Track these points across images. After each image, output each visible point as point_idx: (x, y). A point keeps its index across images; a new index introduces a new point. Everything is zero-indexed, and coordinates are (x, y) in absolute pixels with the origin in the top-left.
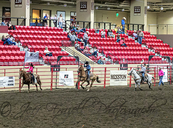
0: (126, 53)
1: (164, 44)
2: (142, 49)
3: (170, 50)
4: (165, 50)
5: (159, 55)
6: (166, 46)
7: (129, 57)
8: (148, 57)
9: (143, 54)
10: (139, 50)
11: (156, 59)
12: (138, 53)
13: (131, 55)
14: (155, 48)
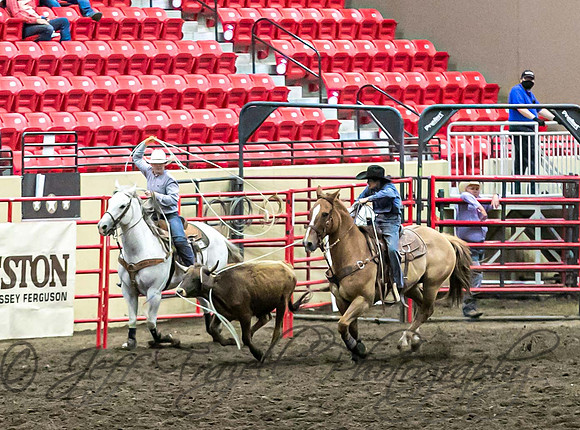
0: (63, 84)
1: (357, 16)
2: (184, 58)
3: (402, 56)
4: (366, 62)
5: (315, 101)
6: (370, 29)
7: (92, 121)
8: (231, 116)
9: (191, 93)
10: (166, 64)
11: (293, 132)
12: (157, 83)
13: (108, 101)
14: (285, 46)
